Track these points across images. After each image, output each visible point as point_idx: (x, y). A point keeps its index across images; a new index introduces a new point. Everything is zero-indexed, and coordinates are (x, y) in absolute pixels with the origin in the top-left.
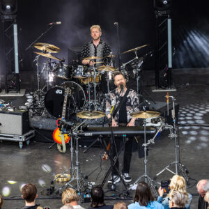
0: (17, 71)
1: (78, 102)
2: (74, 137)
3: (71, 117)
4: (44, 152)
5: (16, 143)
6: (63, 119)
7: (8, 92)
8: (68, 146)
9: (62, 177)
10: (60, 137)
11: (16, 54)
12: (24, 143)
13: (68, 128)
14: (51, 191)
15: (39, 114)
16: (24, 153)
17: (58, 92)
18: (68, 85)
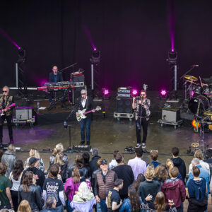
0: (176, 89)
1: (205, 107)
2: (201, 124)
3: (201, 114)
4: (187, 132)
5: (173, 126)
6: (197, 115)
7: (170, 100)
8: (199, 129)
9: (195, 145)
10: (195, 124)
11: (176, 81)
12: (177, 126)
13: (199, 119)
14: (189, 152)
15: (185, 112)
16: (176, 131)
17: (195, 101)
18: (200, 97)
